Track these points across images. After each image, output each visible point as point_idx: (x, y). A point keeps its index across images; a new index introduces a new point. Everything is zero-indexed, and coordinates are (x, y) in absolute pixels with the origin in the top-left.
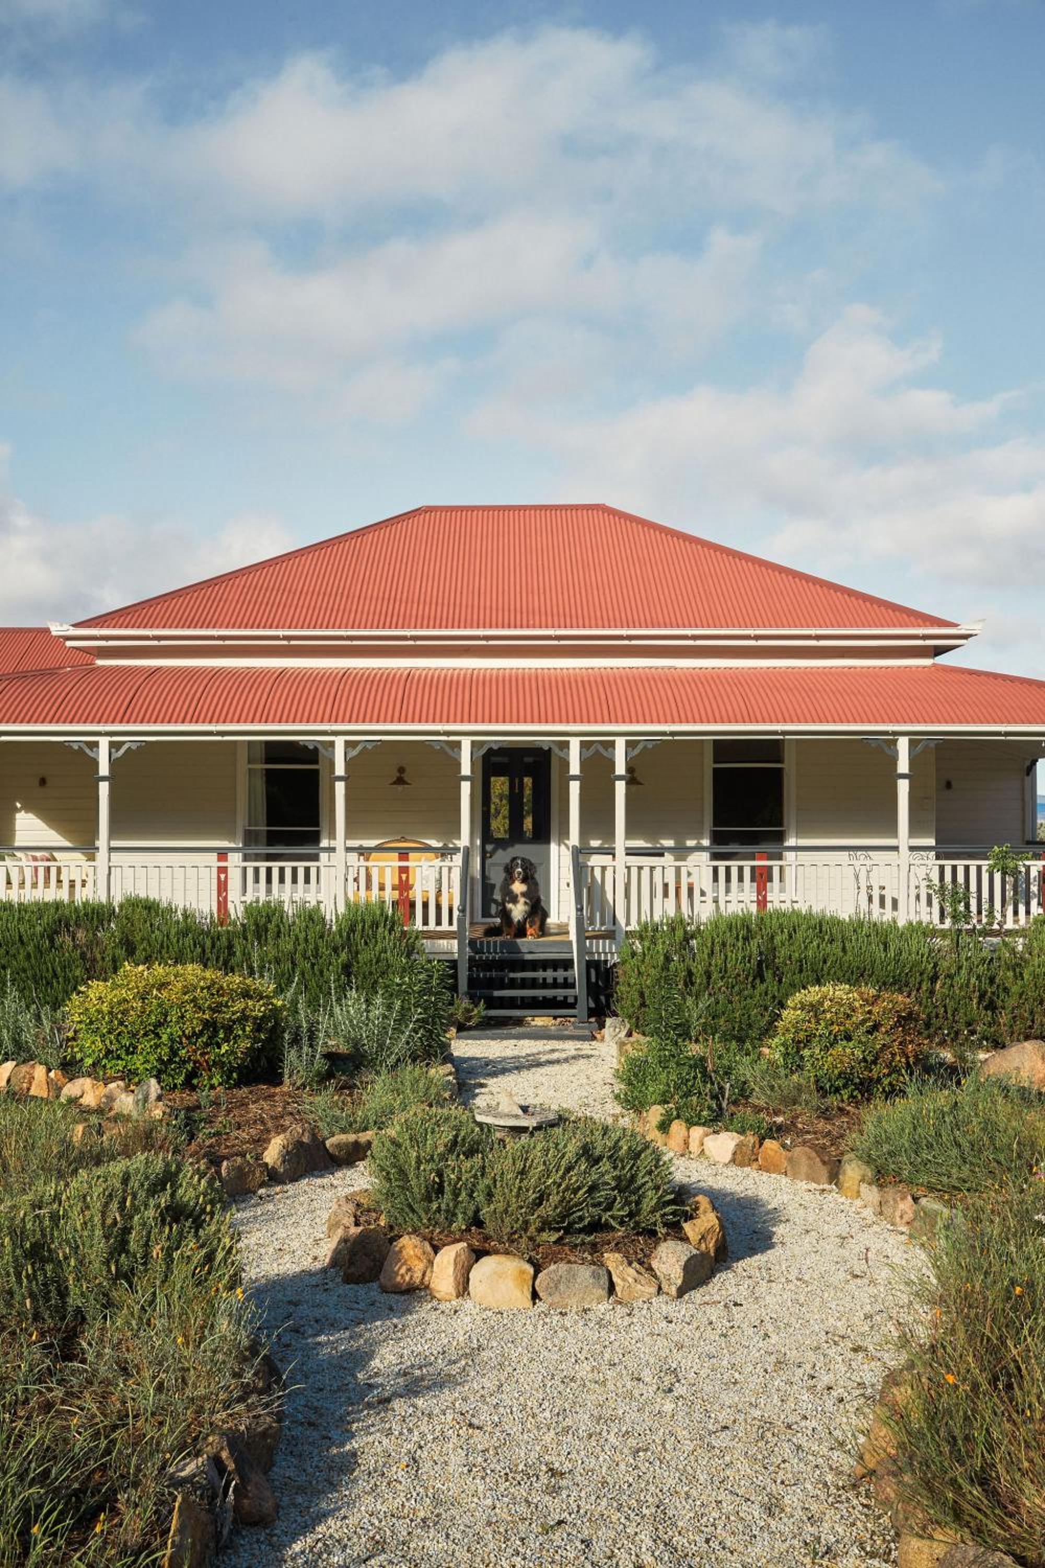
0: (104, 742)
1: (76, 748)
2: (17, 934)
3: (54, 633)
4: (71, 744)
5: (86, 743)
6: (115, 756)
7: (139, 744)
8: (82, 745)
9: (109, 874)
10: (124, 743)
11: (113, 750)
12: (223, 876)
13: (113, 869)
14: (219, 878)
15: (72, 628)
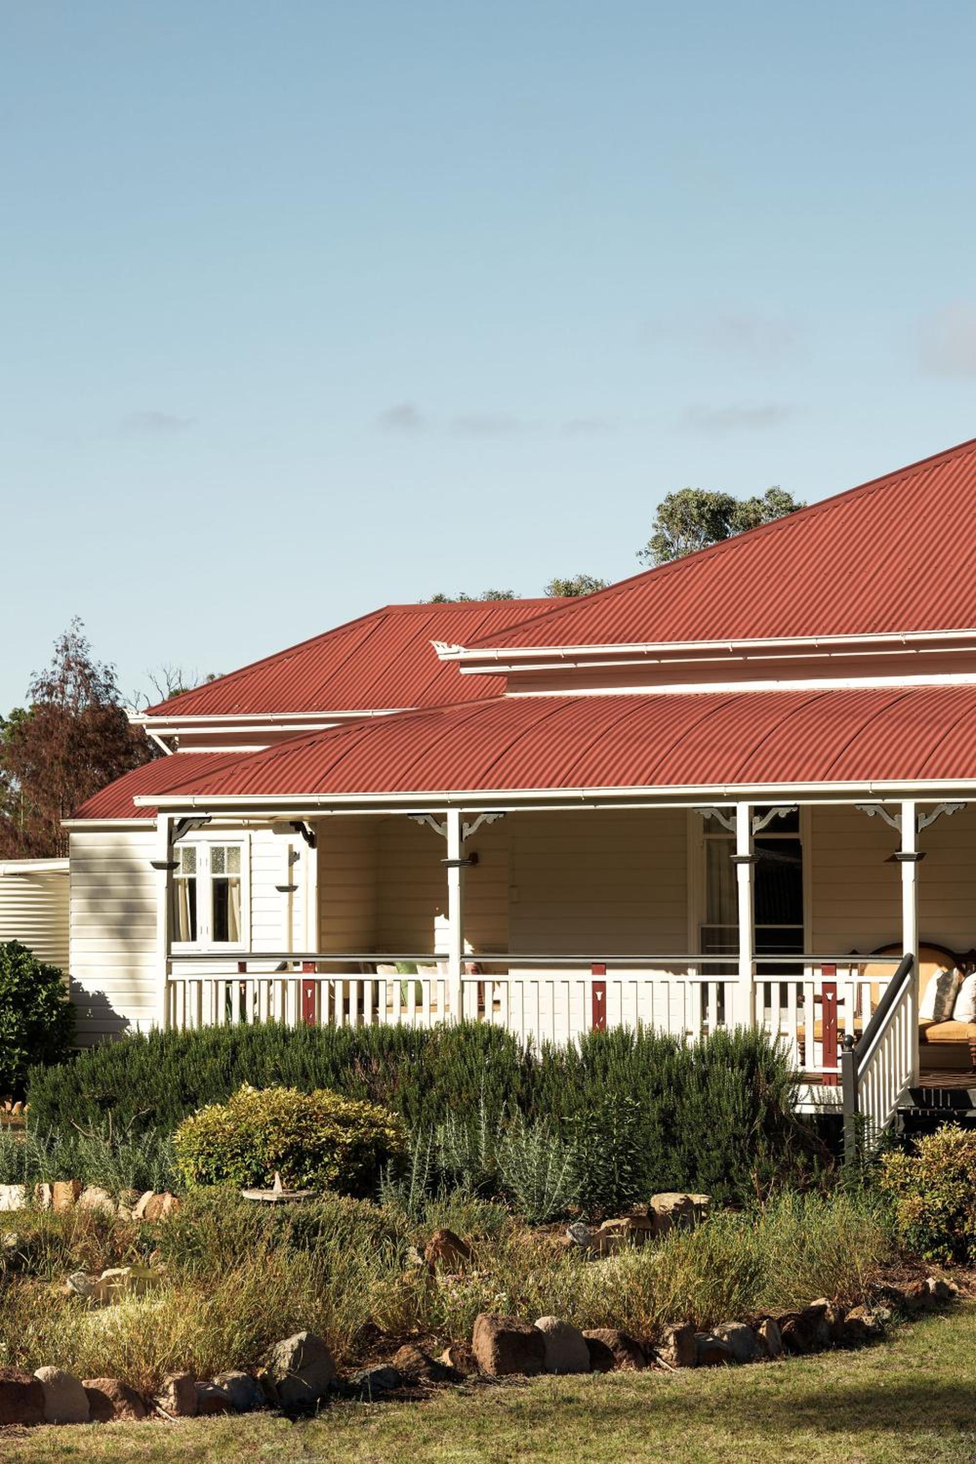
0: (453, 815)
1: (422, 822)
2: (300, 1066)
3: (441, 658)
4: (415, 818)
5: (432, 815)
6: (466, 833)
7: (496, 816)
8: (429, 818)
9: (462, 990)
10: (478, 814)
11: (466, 825)
12: (599, 994)
13: (466, 984)
14: (595, 996)
15: (463, 649)
